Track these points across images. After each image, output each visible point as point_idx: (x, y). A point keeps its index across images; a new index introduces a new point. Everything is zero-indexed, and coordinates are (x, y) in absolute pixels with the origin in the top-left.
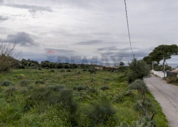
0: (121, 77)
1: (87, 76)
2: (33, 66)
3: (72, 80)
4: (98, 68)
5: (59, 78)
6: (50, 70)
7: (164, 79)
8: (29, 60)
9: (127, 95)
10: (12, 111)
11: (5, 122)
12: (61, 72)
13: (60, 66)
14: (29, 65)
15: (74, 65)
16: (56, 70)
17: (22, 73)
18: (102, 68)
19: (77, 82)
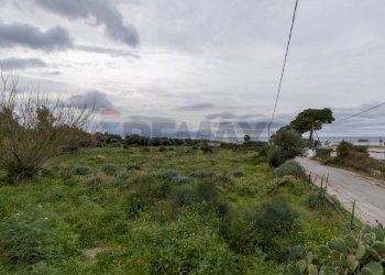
0: (255, 157)
1: (200, 156)
2: (114, 142)
3: (183, 163)
4: (212, 144)
5: (161, 161)
6: (142, 148)
8: (106, 134)
10: (108, 219)
11: (101, 238)
12: (161, 150)
13: (156, 143)
14: (108, 142)
15: (177, 140)
16: (151, 148)
17: (100, 154)
18: (218, 145)
19: (191, 166)
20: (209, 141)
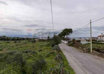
1: (30, 44)
3: (22, 47)
5: (13, 47)
6: (6, 42)
7: (67, 44)
9: (52, 53)
12: (14, 42)
13: (13, 39)
15: (22, 38)
16: (10, 41)
18: (39, 40)
19: (24, 48)
20: (35, 38)
